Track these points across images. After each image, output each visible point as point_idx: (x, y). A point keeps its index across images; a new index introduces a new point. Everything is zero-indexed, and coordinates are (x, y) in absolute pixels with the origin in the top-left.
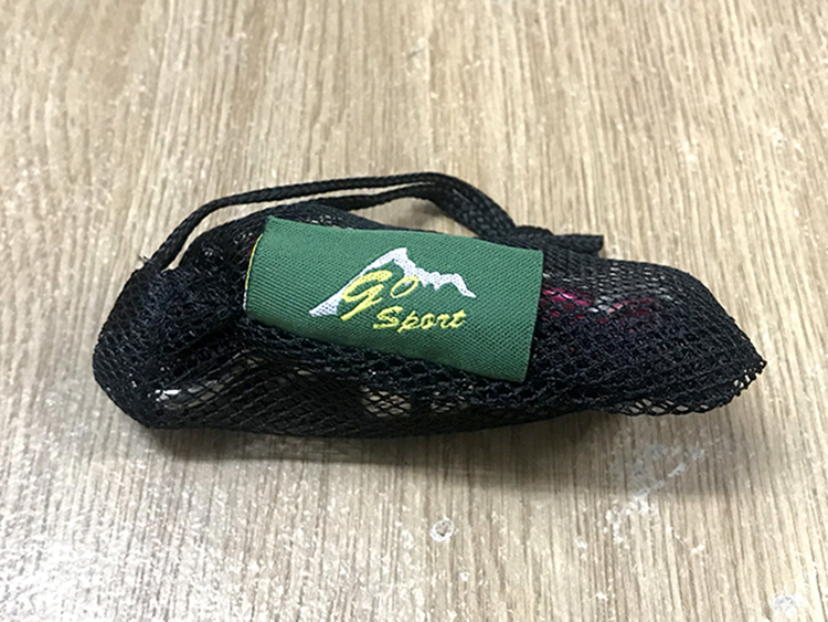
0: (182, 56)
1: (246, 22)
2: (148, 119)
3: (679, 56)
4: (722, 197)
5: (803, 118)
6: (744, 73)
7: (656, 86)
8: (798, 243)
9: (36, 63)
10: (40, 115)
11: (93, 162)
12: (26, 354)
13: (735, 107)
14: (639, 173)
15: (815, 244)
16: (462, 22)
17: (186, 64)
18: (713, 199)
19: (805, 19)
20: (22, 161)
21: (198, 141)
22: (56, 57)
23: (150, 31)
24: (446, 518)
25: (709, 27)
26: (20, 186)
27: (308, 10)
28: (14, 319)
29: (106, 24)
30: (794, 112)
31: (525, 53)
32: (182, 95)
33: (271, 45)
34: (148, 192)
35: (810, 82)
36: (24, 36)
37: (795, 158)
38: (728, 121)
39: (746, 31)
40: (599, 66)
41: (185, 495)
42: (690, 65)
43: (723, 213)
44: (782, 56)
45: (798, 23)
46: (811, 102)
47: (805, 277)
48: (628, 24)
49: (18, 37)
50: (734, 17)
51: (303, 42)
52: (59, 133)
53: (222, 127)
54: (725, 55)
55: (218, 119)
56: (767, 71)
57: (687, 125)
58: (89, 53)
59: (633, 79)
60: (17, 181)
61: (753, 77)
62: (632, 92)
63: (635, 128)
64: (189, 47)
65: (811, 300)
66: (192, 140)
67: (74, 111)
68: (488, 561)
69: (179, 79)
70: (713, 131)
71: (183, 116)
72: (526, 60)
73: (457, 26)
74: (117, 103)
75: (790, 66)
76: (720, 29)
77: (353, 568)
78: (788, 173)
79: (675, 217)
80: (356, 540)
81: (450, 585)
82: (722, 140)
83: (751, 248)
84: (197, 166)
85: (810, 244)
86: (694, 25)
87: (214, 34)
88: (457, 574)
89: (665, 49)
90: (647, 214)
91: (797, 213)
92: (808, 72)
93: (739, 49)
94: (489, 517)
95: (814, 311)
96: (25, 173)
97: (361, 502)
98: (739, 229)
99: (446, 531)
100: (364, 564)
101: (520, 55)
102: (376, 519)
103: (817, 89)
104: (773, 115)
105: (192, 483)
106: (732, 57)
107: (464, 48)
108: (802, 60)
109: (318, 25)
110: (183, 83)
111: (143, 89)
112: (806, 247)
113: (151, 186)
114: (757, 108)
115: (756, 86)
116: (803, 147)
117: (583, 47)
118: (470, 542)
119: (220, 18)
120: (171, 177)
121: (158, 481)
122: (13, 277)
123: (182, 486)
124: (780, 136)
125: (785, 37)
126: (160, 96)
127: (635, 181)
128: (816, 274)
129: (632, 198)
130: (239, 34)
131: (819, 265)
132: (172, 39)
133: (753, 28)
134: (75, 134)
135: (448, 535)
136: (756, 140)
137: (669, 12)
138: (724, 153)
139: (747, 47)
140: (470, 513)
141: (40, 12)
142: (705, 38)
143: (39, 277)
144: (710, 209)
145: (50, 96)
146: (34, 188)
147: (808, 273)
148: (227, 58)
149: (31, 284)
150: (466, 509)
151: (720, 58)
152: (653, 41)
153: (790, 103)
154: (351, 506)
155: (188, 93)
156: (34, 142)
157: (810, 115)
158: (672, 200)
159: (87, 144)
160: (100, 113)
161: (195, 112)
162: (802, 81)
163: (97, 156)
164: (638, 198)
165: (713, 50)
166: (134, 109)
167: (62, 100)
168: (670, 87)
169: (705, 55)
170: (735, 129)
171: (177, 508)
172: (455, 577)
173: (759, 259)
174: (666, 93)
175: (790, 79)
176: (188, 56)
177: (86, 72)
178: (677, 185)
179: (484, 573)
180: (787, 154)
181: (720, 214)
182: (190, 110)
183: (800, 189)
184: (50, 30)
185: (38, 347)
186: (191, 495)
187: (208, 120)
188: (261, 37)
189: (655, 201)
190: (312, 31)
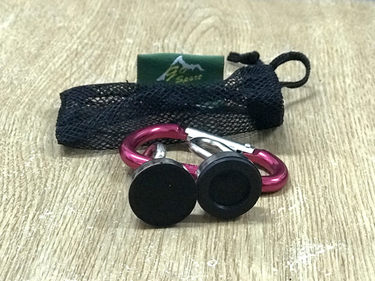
3: (332, 136)
4: (348, 176)
7: (320, 143)
13: (356, 151)
14: (311, 167)
18: (344, 176)
24: (214, 260)
38: (352, 154)
43: (348, 181)
48: (308, 125)
54: (353, 136)
57: (333, 155)
59: (310, 141)
62: (309, 144)
63: (309, 154)
68: (232, 273)
70: (346, 157)
76: (351, 128)
77: (171, 271)
79: (326, 180)
80: (173, 263)
81: (214, 278)
82: (349, 160)
83: (360, 191)
86: (339, 126)
88: (218, 275)
89: (325, 133)
90: (313, 179)
93: (359, 134)
94: (234, 261)
97: (176, 253)
98: (355, 186)
100: (176, 270)
102: (183, 259)
106: (356, 136)
115: (366, 145)
118: (224, 267)
127: (308, 169)
129: (306, 174)
135: (215, 264)
136: (365, 160)
137: (328, 122)
138: (350, 164)
140: (225, 259)
142: (344, 130)
144: (342, 179)
150: (223, 257)
151: (350, 136)
152: (319, 130)
154: (172, 254)
158: (325, 176)
164: (309, 174)
165: (347, 134)
168: (326, 143)
170: (355, 157)
173: (363, 195)
174: (324, 145)
178: (328, 171)
179: (230, 276)
181: (346, 181)
189: (317, 175)
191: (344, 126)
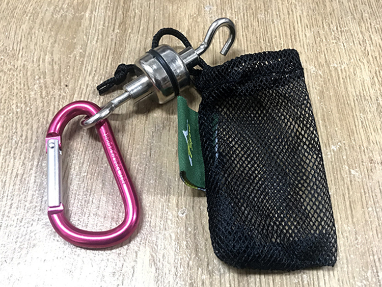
0: (95, 39)
1: (119, 26)
2: (82, 62)
3: (279, 39)
5: (323, 62)
6: (302, 45)
8: (318, 109)
9: (43, 41)
10: (44, 60)
11: (62, 78)
12: (36, 147)
15: (325, 110)
16: (198, 26)
17: (97, 42)
19: (326, 25)
20: (37, 77)
21: (100, 70)
22: (50, 39)
23: (85, 30)
24: (184, 208)
25: (290, 28)
26: (36, 86)
27: (142, 22)
28: (32, 135)
29: (69, 27)
30: (320, 60)
31: (221, 38)
32: (95, 53)
33: (128, 34)
34: (82, 89)
35: (327, 49)
36: (39, 31)
37: (319, 77)
39: (304, 30)
40: (249, 43)
41: (91, 199)
42: (282, 43)
44: (317, 39)
45: (323, 27)
46: (327, 57)
47: (321, 122)
48: (260, 27)
49: (37, 32)
50: (299, 24)
51: (140, 33)
52: (50, 67)
53: (109, 65)
54: (295, 39)
55: (108, 62)
56: (311, 45)
58: (62, 38)
60: (35, 84)
61: (306, 47)
64: (98, 35)
65: (322, 130)
66: (98, 70)
67: (56, 59)
68: (198, 224)
69: (94, 47)
71: (95, 61)
72: (221, 40)
73: (197, 27)
74: (72, 56)
75: (319, 43)
76: (294, 29)
77: (150, 225)
78: (316, 83)
80: (151, 216)
81: (184, 232)
84: (99, 79)
85: (323, 109)
86: (284, 27)
87: (107, 31)
88: (187, 228)
89: (273, 37)
91: (319, 98)
92: (326, 45)
93: (301, 36)
94: (200, 208)
95: (323, 134)
96: (38, 82)
97: (154, 202)
99: (184, 212)
100: (154, 224)
101: (220, 39)
102: (159, 208)
103: (329, 52)
104: (312, 61)
105: (94, 194)
106: (298, 39)
107: (199, 36)
108: (324, 40)
109: (146, 27)
110: (96, 49)
111: (81, 51)
112: (321, 110)
113: (82, 86)
114: (306, 59)
115: (306, 50)
116: (322, 73)
117: (243, 36)
118: (192, 217)
119: (110, 24)
120: (90, 83)
121: (81, 193)
122: (32, 119)
123: (90, 195)
124: (314, 69)
125: (318, 32)
126: (87, 54)
128: (324, 120)
130: (116, 31)
131: (326, 117)
132: (92, 32)
133: (306, 29)
134: (56, 67)
135: (185, 214)
136: (305, 71)
137: (275, 22)
139: (304, 36)
140: (193, 206)
141: (45, 23)
142: (288, 32)
143: (41, 119)
145: (48, 53)
146: (41, 87)
147: (322, 120)
148: (112, 40)
149: (38, 122)
150: (191, 205)
151: (294, 40)
152: (269, 33)
153: (319, 56)
154: (150, 204)
155: (97, 52)
156: (41, 71)
157: (326, 61)
159: (60, 71)
160: (65, 60)
161: (99, 59)
162: (324, 48)
163: (63, 75)
165: (291, 37)
166: (77, 58)
167: (52, 55)
169: (288, 39)
171: (88, 203)
172: (186, 229)
175: (319, 48)
176: (98, 39)
177: (61, 45)
179: (197, 228)
180: (316, 76)
182: (98, 59)
183: (321, 89)
184: (49, 29)
185: (40, 145)
186: (93, 199)
187: (104, 62)
188: (125, 32)
190: (143, 30)
191: (288, 26)
